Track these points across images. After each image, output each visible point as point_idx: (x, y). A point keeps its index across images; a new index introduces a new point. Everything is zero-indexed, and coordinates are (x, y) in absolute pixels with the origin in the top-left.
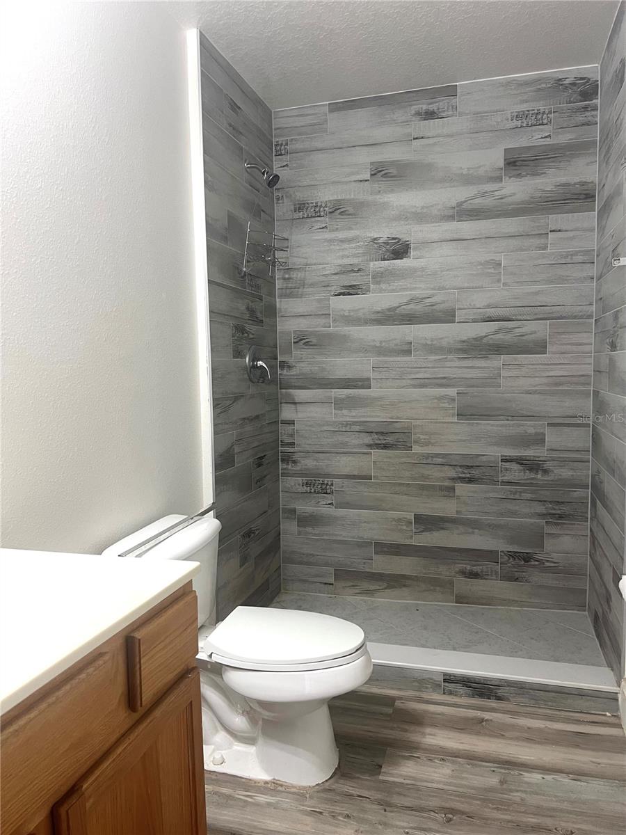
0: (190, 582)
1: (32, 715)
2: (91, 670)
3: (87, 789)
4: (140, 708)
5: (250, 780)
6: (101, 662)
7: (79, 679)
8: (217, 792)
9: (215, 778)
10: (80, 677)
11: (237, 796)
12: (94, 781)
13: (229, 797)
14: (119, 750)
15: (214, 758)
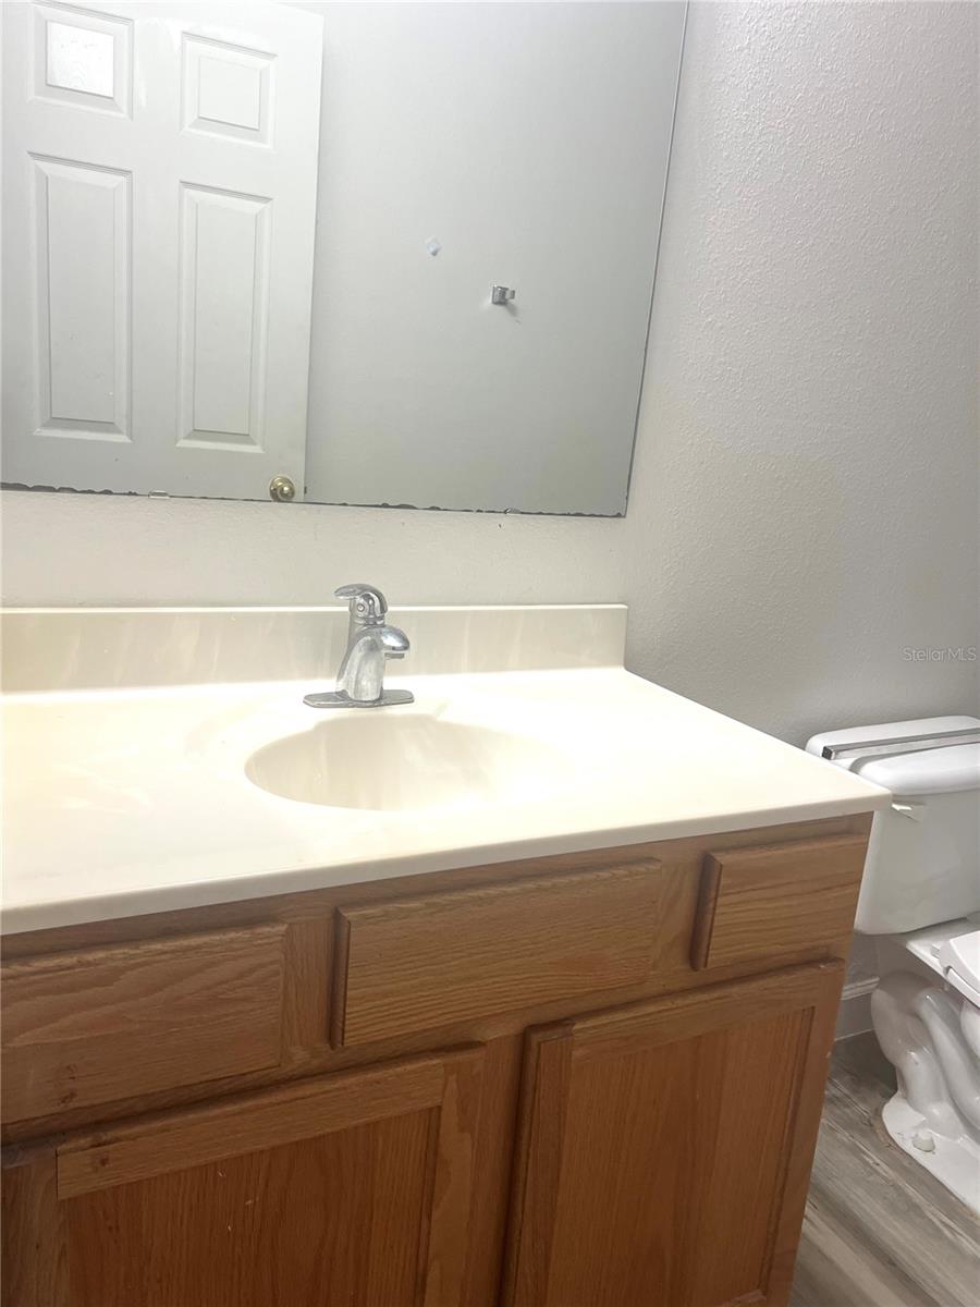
0: (867, 818)
1: (509, 890)
2: (621, 872)
3: (579, 1031)
4: (702, 969)
5: (964, 1205)
6: (642, 869)
7: (598, 876)
8: (900, 1187)
9: (908, 1165)
10: (600, 874)
11: (929, 1215)
12: (594, 1027)
13: (916, 1208)
14: (651, 1009)
15: (917, 1135)
